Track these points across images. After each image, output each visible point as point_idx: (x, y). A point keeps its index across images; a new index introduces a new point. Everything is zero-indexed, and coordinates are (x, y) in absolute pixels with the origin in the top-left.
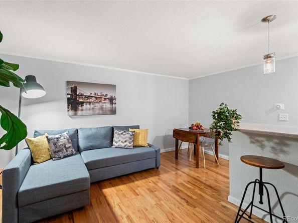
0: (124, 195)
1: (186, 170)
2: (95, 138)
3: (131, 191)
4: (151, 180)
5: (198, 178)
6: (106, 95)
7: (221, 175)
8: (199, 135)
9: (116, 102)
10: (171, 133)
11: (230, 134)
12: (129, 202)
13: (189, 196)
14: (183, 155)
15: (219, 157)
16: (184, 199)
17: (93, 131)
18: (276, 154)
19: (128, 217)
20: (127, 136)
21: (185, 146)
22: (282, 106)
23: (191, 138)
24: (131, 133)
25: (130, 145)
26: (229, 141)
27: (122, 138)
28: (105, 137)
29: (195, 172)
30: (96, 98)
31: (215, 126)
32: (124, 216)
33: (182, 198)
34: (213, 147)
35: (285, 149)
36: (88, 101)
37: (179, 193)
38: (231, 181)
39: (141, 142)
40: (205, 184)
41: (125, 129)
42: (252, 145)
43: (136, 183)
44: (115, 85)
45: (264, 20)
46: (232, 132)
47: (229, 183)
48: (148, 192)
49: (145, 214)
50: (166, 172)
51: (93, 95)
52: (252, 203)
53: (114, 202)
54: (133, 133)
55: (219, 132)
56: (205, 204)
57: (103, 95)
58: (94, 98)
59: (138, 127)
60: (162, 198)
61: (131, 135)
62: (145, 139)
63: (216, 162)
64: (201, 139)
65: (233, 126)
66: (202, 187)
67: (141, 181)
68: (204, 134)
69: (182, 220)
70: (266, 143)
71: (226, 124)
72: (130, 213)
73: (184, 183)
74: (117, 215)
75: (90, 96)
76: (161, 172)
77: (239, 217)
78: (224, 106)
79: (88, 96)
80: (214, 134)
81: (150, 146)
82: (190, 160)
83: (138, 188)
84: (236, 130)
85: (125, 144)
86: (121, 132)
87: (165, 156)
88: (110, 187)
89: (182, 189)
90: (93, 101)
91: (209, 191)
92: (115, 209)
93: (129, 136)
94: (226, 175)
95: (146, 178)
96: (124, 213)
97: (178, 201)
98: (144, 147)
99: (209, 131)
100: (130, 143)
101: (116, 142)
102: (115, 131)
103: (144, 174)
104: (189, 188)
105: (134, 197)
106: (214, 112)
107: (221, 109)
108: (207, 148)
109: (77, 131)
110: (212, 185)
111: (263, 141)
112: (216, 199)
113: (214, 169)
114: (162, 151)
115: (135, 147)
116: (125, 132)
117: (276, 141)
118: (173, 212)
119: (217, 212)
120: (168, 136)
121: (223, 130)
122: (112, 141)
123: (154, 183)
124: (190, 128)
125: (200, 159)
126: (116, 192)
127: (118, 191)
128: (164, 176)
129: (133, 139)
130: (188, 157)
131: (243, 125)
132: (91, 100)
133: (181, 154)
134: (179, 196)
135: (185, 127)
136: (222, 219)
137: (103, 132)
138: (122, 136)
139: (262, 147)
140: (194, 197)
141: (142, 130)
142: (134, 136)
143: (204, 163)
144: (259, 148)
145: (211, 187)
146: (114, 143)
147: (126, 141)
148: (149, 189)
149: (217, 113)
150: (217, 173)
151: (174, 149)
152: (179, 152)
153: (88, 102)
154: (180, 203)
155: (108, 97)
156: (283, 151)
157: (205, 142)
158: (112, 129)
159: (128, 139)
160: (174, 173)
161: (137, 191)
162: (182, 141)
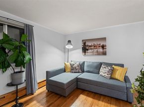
9: (106, 48)
20: (107, 69)
25: (107, 76)
30: (94, 46)
39: (117, 76)
41: (108, 65)
44: (106, 38)
57: (98, 44)
61: (110, 70)
75: (91, 46)
85: (105, 74)
86: (105, 66)
101: (101, 72)
109: (84, 62)
129: (111, 73)
138: (104, 69)
153: (90, 49)
155: (101, 45)
159: (107, 72)
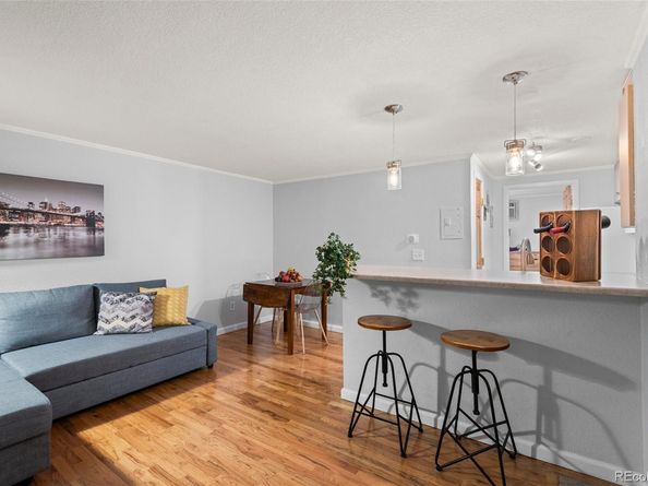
0: (138, 432)
1: (270, 361)
2: (45, 316)
3: (153, 420)
4: (197, 394)
5: (292, 372)
6: (77, 209)
7: (331, 359)
8: (293, 292)
9: (105, 225)
10: (239, 292)
11: (343, 283)
12: (152, 443)
13: (276, 405)
14: (263, 335)
15: (328, 329)
16: (268, 412)
17: (39, 300)
18: (404, 309)
19: (154, 469)
20: (137, 304)
21: (266, 315)
22: (416, 238)
23: (279, 297)
24: (146, 298)
25: (144, 324)
26: (342, 295)
27: (124, 310)
28: (75, 310)
29: (286, 361)
30: (47, 216)
31: (321, 273)
32: (145, 470)
33: (263, 411)
34: (318, 312)
35: (414, 301)
36: (23, 222)
37: (258, 404)
38: (345, 366)
39: (172, 314)
40: (304, 379)
41: (131, 289)
42: (374, 299)
43: (165, 403)
44: (103, 187)
45: (389, 109)
46: (346, 281)
47: (342, 371)
48: (194, 415)
49: (191, 455)
50: (229, 371)
51: (37, 208)
52: (374, 390)
53: (114, 451)
54: (153, 298)
55: (328, 283)
56: (304, 410)
57: (68, 209)
58: (40, 215)
59: (162, 283)
60: (226, 419)
61: (147, 303)
62: (182, 308)
63: (323, 339)
64: (298, 299)
65: (347, 271)
66: (300, 385)
67: (174, 399)
68: (302, 290)
69: (264, 446)
70: (392, 295)
71: (337, 268)
72: (157, 461)
73: (266, 384)
74: (126, 473)
75: (27, 211)
76: (218, 373)
77: (357, 414)
78: (334, 238)
79: (22, 210)
80: (320, 287)
81: (193, 322)
82: (277, 341)
83: (171, 413)
84: (352, 276)
85: (132, 323)
86: (121, 296)
87: (224, 341)
88: (99, 424)
89: (263, 396)
90: (35, 222)
91: (311, 389)
92: (120, 462)
93: (143, 304)
94: (338, 357)
95: (187, 390)
96: (144, 464)
97: (256, 418)
98: (180, 325)
99: (312, 283)
100: (144, 319)
101: (107, 321)
102: (103, 296)
103: (181, 383)
104: (276, 391)
105: (161, 430)
106: (319, 248)
107: (330, 243)
108: (307, 314)
110: (316, 379)
111: (387, 292)
112: (322, 400)
113: (320, 352)
114: (220, 331)
115: (156, 327)
116: (130, 296)
117: (403, 290)
118: (247, 438)
119: (324, 419)
120: (232, 298)
121: (333, 277)
122: (94, 318)
123: (206, 396)
124: (276, 279)
125: (295, 337)
126: (115, 430)
127: (119, 427)
128: (226, 380)
129: (151, 311)
130: (273, 337)
131: (362, 268)
132: (30, 221)
133: (258, 333)
134: (257, 408)
135: (268, 278)
136: (331, 427)
137: (68, 299)
138: (123, 305)
139: (387, 300)
140: (285, 404)
141: (174, 289)
142: (155, 305)
143: (302, 344)
144: (382, 303)
145: (314, 382)
146: (100, 324)
147: (133, 317)
148: (194, 410)
149: (324, 250)
150: (325, 358)
151: (245, 324)
152: (255, 329)
153: (21, 225)
154: (261, 420)
155: (83, 212)
156: (412, 305)
157: (304, 305)
158: (95, 292)
159: (138, 311)
160: (246, 370)
161: (168, 419)
162: (263, 305)
